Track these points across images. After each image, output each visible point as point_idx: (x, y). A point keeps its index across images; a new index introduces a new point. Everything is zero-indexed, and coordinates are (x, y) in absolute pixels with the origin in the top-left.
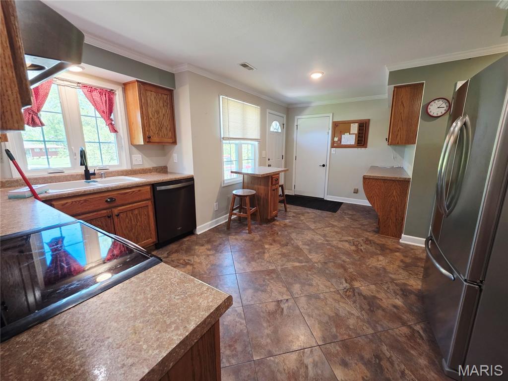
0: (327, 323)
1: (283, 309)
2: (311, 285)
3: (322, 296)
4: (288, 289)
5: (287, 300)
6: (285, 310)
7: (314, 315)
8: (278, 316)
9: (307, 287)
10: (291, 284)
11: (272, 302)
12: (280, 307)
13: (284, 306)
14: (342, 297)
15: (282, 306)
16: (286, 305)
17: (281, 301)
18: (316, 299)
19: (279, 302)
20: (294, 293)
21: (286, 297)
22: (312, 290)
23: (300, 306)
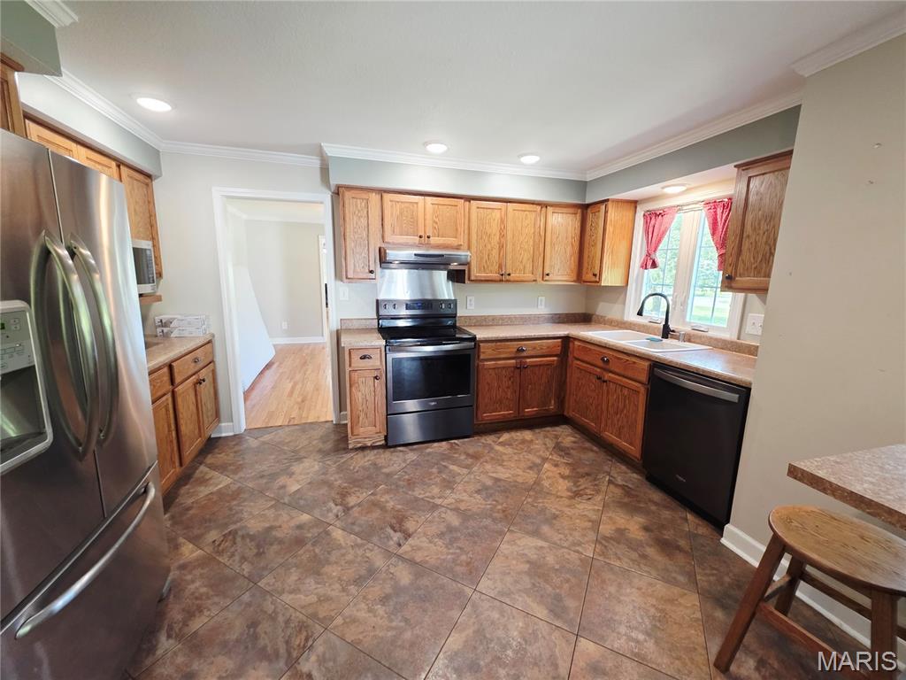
0: (329, 553)
1: (395, 531)
2: (384, 600)
3: (353, 589)
4: (412, 562)
5: (400, 545)
6: (392, 532)
7: (351, 551)
8: (394, 521)
9: (388, 590)
10: (418, 575)
11: (416, 531)
12: (400, 531)
13: (396, 536)
14: (314, 616)
15: (399, 534)
16: (395, 539)
17: (406, 539)
18: (360, 577)
19: (408, 536)
20: (400, 563)
21: (406, 548)
22: (375, 590)
23: (377, 550)
